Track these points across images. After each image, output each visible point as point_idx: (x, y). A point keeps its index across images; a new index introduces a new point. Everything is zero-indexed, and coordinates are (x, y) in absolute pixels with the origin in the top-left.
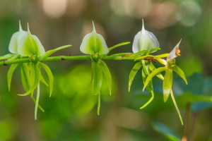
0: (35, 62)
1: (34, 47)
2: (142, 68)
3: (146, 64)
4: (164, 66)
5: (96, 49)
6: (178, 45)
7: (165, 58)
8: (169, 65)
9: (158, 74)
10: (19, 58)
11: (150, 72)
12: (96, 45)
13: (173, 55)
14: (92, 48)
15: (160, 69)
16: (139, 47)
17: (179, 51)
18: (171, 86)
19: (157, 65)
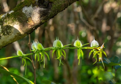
0: (60, 49)
1: (60, 44)
2: (93, 52)
3: (95, 51)
4: (99, 51)
5: (79, 45)
6: (103, 44)
7: (100, 48)
8: (101, 50)
9: (98, 53)
10: (56, 48)
11: (95, 52)
12: (79, 44)
13: (102, 47)
14: (77, 45)
15: (98, 51)
16: (93, 45)
17: (104, 46)
18: (101, 57)
19: (97, 50)
